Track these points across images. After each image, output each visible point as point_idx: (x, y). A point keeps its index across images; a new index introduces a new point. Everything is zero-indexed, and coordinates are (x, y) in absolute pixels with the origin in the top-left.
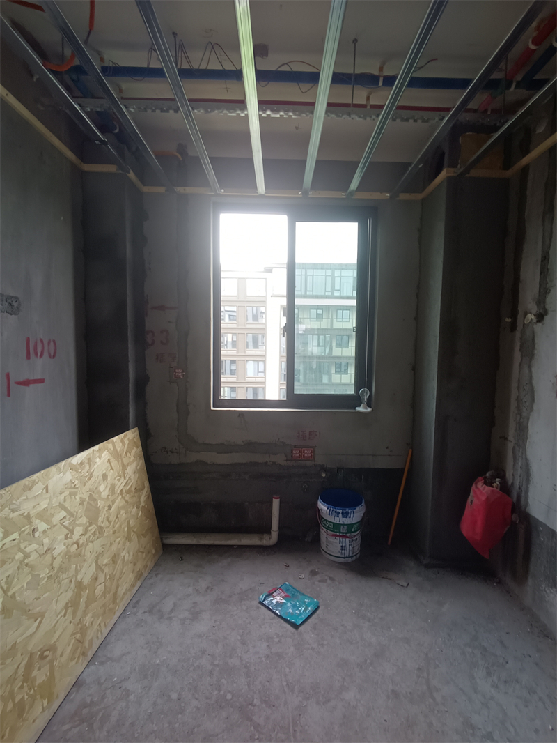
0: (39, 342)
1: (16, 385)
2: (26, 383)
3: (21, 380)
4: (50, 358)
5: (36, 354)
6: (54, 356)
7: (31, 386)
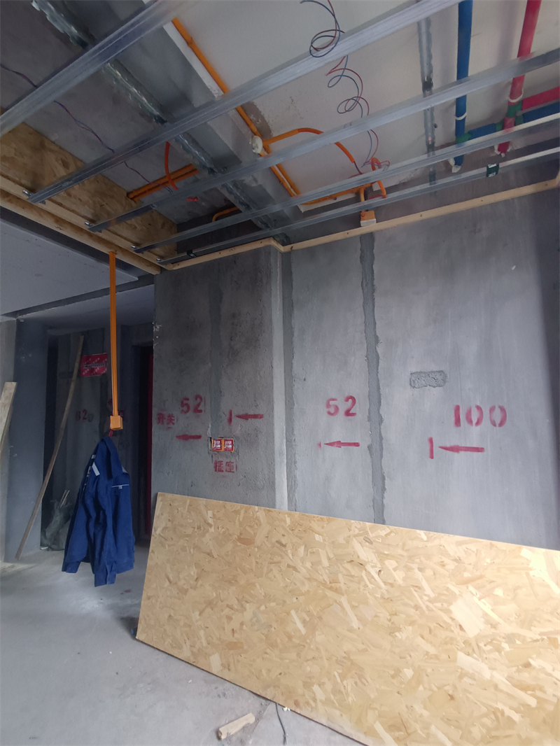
0: (475, 410)
1: (441, 449)
2: (455, 449)
3: (448, 445)
4: (495, 425)
5: (470, 421)
6: (501, 424)
7: (462, 453)
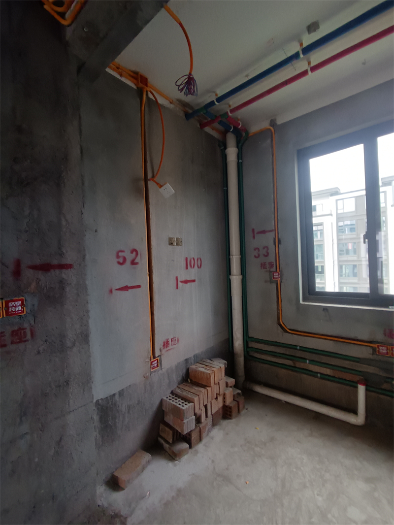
0: (192, 260)
1: (181, 283)
3: (183, 280)
4: (198, 268)
5: (191, 266)
7: (188, 283)
